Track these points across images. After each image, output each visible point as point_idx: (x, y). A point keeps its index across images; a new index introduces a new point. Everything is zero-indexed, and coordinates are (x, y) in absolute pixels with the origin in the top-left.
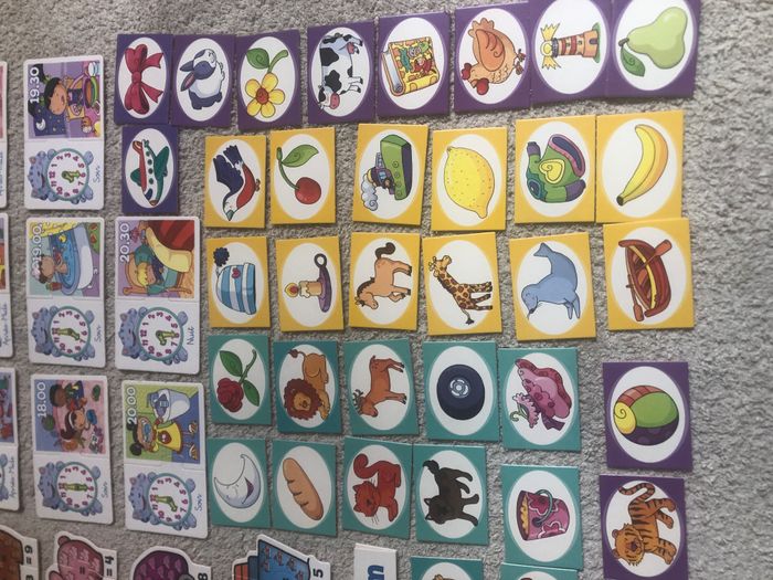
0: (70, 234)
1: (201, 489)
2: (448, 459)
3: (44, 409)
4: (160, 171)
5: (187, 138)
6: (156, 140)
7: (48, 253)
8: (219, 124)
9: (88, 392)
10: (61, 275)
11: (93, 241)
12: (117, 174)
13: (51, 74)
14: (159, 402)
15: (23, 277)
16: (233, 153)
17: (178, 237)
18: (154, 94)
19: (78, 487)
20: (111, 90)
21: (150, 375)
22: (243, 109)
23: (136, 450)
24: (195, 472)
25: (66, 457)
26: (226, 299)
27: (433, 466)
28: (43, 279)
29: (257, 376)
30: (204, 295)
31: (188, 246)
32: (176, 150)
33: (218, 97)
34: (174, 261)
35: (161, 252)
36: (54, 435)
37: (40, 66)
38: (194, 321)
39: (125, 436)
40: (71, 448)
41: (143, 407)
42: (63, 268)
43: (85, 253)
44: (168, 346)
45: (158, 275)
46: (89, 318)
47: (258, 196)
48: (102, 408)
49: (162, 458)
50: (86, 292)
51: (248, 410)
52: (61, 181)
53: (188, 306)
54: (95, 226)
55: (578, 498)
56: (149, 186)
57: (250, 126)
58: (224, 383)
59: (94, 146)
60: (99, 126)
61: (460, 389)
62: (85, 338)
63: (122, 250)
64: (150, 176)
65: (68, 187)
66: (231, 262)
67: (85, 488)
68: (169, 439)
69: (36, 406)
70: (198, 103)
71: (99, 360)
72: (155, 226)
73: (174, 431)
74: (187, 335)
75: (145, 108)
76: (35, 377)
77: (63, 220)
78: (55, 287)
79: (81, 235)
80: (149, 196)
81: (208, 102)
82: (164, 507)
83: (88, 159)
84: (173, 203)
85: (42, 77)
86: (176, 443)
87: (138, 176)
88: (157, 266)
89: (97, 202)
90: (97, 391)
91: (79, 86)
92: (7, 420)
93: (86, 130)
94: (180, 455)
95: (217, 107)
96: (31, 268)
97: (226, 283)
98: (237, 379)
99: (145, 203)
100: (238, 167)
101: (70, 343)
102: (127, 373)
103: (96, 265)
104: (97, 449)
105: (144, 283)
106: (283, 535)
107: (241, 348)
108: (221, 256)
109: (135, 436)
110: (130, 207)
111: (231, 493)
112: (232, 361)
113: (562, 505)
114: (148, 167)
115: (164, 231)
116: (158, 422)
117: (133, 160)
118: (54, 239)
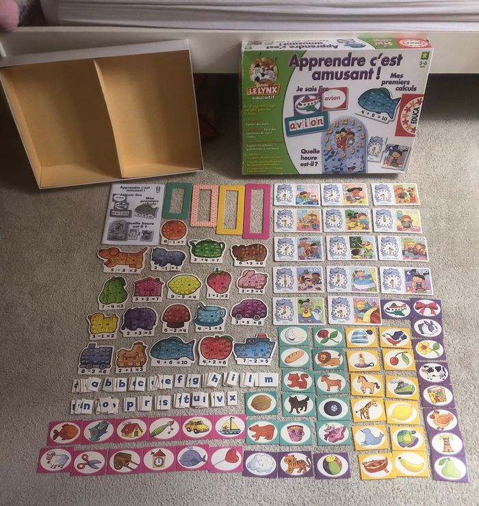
0: (372, 281)
1: (290, 323)
2: (310, 404)
3: (311, 271)
4: (396, 313)
5: (408, 322)
6: (407, 312)
7: (365, 274)
8: (414, 333)
9: (318, 286)
10: (358, 278)
11: (371, 289)
12: (394, 298)
13: (426, 277)
14: (318, 310)
15: (356, 265)
16: (405, 337)
17: (375, 318)
18: (422, 312)
19: (285, 281)
20: (422, 297)
21: (327, 307)
22: (419, 341)
23: (300, 302)
24: (296, 321)
25: (295, 277)
26: (355, 333)
27: (307, 399)
28: (356, 272)
29: (330, 343)
30: (356, 326)
31: (372, 321)
32: (404, 319)
33: (422, 333)
34: (367, 316)
35: (369, 312)
36: (302, 274)
37: (428, 274)
38: (347, 322)
39: (304, 298)
40: (299, 279)
41: (315, 305)
42: (361, 279)
43: (367, 287)
44: (338, 314)
45: (361, 311)
46: (344, 287)
47: (391, 345)
48: (313, 291)
49: (299, 311)
50: (353, 286)
51: (319, 340)
52: (390, 279)
53: (352, 321)
54: (376, 290)
55: (302, 445)
56: (391, 309)
57: (414, 343)
58: (327, 332)
59: (403, 291)
60: (410, 293)
61: (334, 408)
62: (337, 285)
63: (369, 299)
64: (394, 309)
65: (388, 281)
66: (368, 335)
67: (285, 284)
68: (306, 313)
69: (312, 268)
70: (420, 326)
71: (329, 290)
72: (377, 311)
73: (308, 315)
74: (342, 320)
75: (417, 309)
76: (322, 268)
77: (377, 280)
78: (354, 276)
79: (372, 285)
80: (388, 309)
81: (421, 330)
82: (282, 311)
83: (398, 289)
84: (386, 317)
85: (425, 274)
86: (304, 315)
87: (394, 305)
88: (364, 311)
89: (384, 291)
90: (319, 289)
91: (423, 287)
92: (306, 258)
93: (408, 288)
94: (300, 316)
95: (419, 333)
96: (359, 268)
97: (361, 334)
98: (329, 336)
99: (385, 308)
100: (400, 339)
101: (335, 280)
102: (327, 299)
103: (362, 290)
104: (299, 288)
105: (358, 306)
106: (278, 350)
107: (339, 338)
108: (370, 332)
109: (305, 301)
110: (383, 302)
111: (290, 333)
112: (334, 335)
113: (300, 439)
114: (397, 309)
115: (377, 314)
116: (311, 309)
117: (399, 304)
118: (370, 276)
